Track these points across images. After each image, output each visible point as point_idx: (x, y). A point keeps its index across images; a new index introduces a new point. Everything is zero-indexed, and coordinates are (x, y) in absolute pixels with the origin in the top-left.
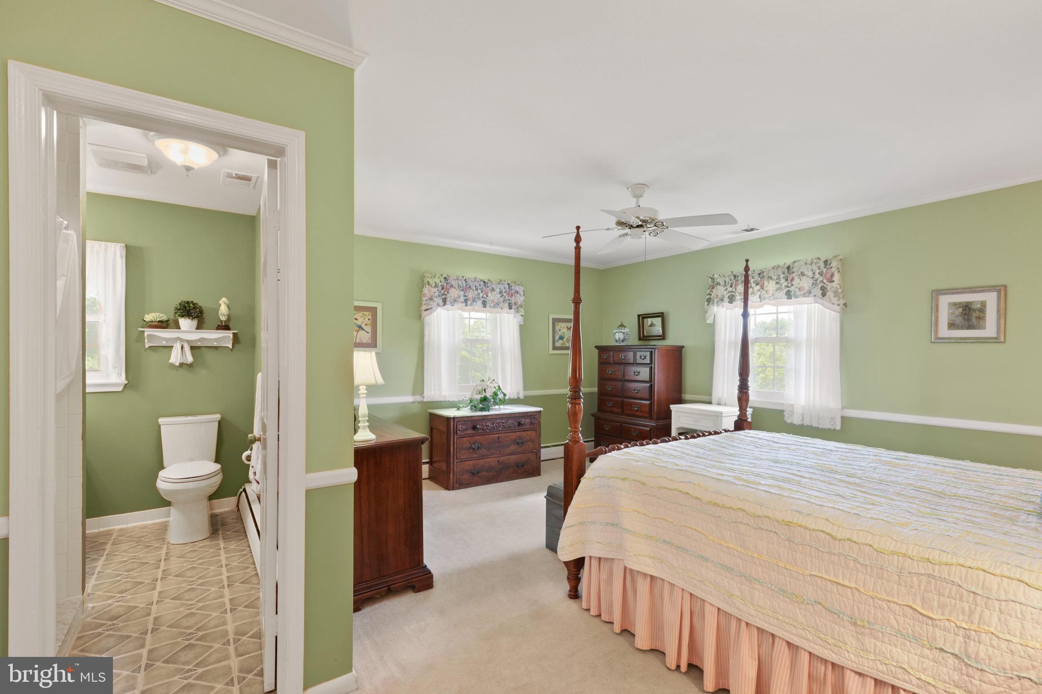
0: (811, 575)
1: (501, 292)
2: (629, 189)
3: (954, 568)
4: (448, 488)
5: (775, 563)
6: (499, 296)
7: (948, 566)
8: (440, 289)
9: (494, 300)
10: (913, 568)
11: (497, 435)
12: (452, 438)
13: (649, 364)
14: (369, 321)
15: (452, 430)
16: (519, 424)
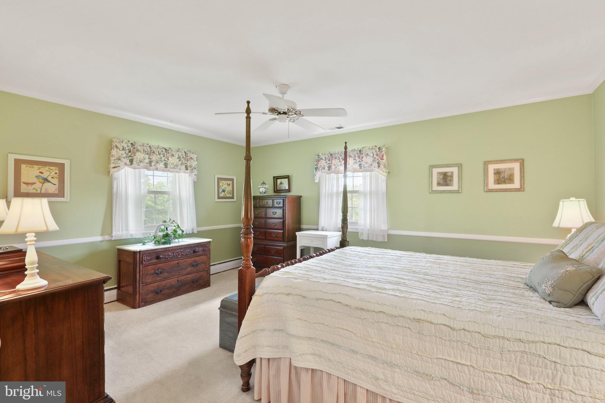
0: (437, 358)
1: (179, 158)
2: (277, 88)
3: (538, 344)
4: (134, 307)
5: (410, 351)
6: (178, 160)
7: (535, 344)
8: (127, 152)
9: (174, 163)
10: (510, 347)
11: (177, 261)
12: (138, 267)
13: (282, 207)
14: (56, 175)
15: (138, 261)
16: (194, 252)
